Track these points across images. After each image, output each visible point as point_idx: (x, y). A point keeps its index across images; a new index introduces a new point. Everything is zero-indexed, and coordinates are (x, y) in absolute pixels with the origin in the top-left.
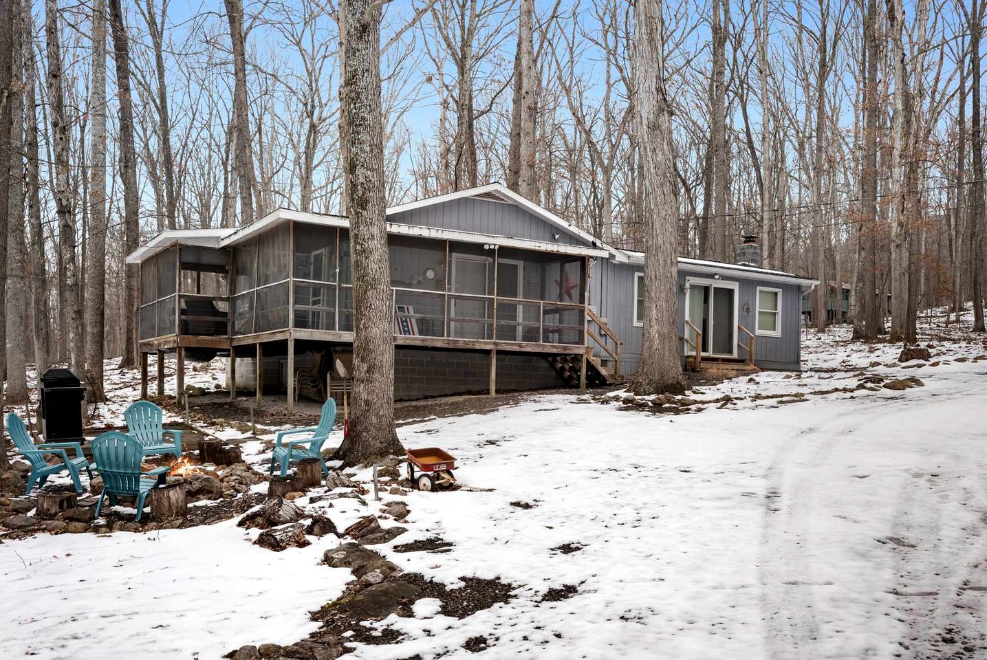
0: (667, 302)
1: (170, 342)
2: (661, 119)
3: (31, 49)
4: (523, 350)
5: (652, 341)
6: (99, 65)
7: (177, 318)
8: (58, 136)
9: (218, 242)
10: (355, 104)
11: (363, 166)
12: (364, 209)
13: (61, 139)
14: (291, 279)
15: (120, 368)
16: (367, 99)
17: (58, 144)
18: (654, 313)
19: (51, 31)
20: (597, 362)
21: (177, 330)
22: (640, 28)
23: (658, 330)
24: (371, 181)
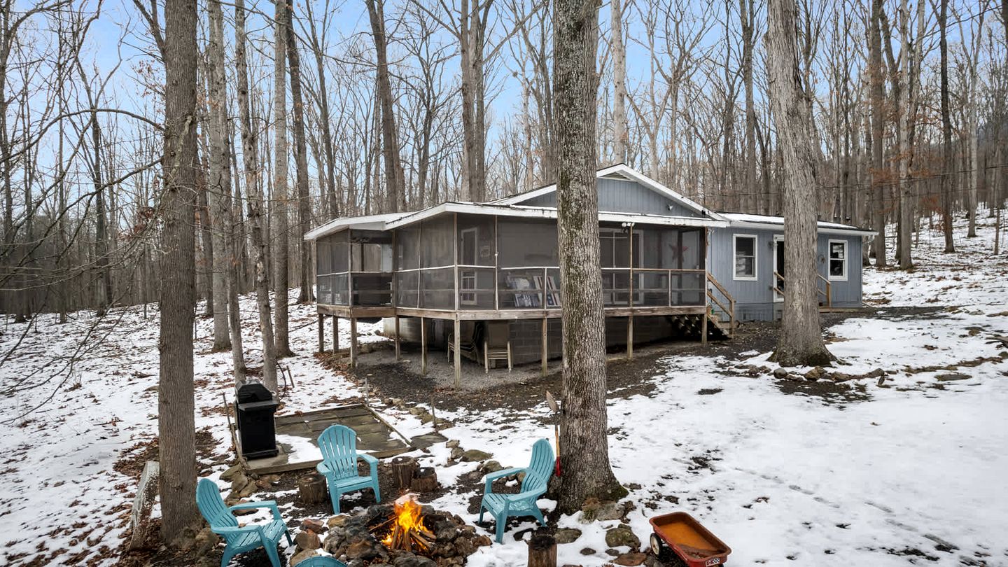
0: (810, 277)
1: (344, 312)
2: (800, 105)
3: (223, 70)
4: (655, 314)
5: (795, 314)
6: (280, 80)
7: (350, 293)
8: (247, 147)
9: (383, 226)
10: (568, 111)
11: (577, 180)
12: (579, 228)
13: (250, 149)
14: (456, 266)
15: (298, 303)
16: (582, 105)
17: (247, 154)
18: (797, 287)
19: (241, 52)
20: (715, 319)
21: (350, 304)
22: (776, 22)
23: (801, 304)
24: (586, 196)
